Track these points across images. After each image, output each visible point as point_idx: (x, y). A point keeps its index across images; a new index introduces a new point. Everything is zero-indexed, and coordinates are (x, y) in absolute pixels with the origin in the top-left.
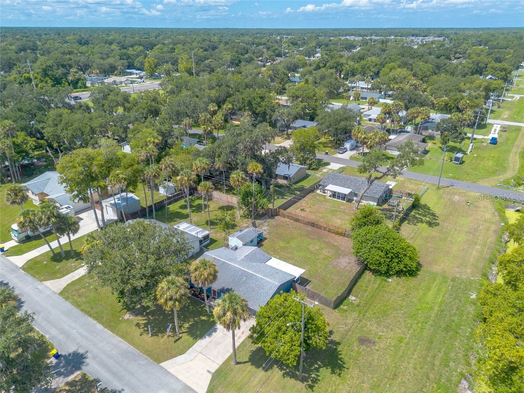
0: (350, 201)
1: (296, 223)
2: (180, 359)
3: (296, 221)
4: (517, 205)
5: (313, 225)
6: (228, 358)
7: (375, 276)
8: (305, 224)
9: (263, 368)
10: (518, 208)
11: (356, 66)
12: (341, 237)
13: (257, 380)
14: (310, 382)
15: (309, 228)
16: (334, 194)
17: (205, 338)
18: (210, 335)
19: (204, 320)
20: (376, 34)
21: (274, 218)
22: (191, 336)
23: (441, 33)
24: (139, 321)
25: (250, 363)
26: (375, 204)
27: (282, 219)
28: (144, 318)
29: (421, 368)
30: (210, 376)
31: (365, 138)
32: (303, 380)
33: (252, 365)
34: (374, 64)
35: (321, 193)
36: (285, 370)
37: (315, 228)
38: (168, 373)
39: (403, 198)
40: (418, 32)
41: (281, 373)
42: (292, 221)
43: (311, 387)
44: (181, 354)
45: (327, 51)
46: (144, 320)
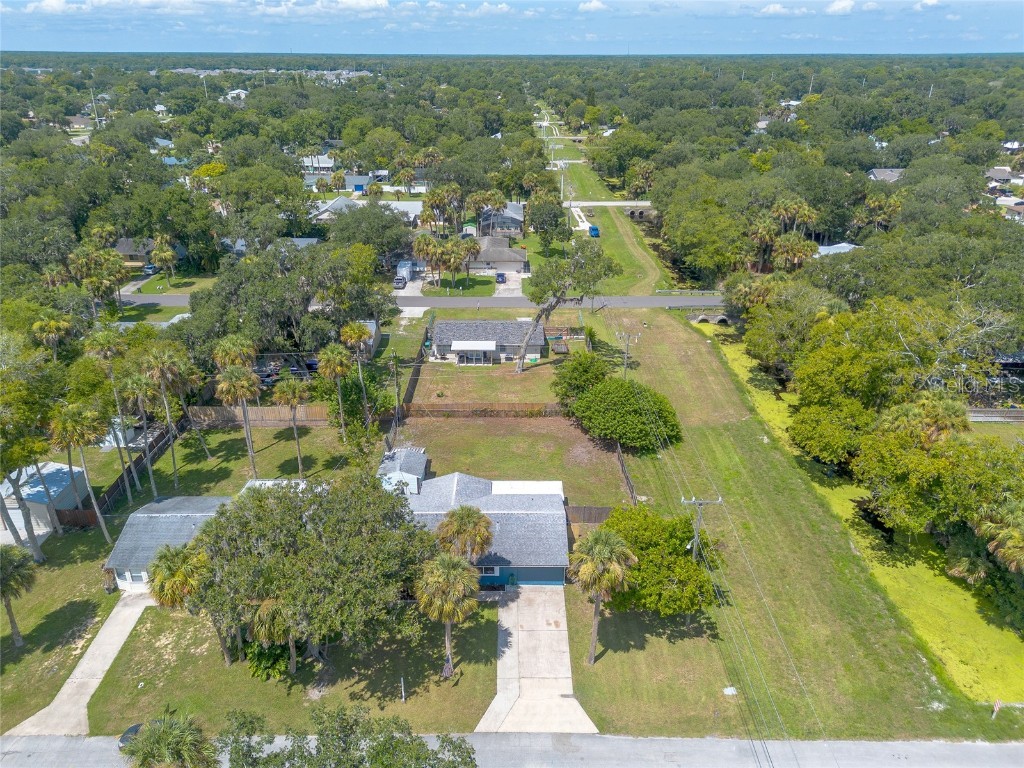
0: (497, 361)
1: (450, 419)
2: (497, 704)
3: (449, 416)
4: (697, 313)
5: (484, 413)
6: (572, 661)
7: (640, 457)
8: (467, 417)
9: (635, 647)
10: (701, 317)
11: (286, 127)
12: (540, 419)
13: (643, 667)
14: (709, 632)
15: (480, 421)
16: (464, 356)
17: (503, 652)
18: (507, 644)
19: (470, 628)
20: (236, 63)
21: (405, 424)
22: (476, 662)
23: (358, 62)
24: (351, 690)
25: (610, 652)
26: (538, 356)
27: (421, 420)
28: (353, 681)
29: (801, 548)
30: (575, 703)
31: (443, 253)
32: (699, 633)
33: (615, 652)
34: (317, 122)
35: (439, 361)
36: (664, 633)
37: (489, 419)
38: (505, 735)
39: (564, 338)
40: (316, 62)
41: (664, 640)
42: (441, 419)
43: (715, 636)
44: (492, 698)
45: (178, 98)
46: (357, 683)
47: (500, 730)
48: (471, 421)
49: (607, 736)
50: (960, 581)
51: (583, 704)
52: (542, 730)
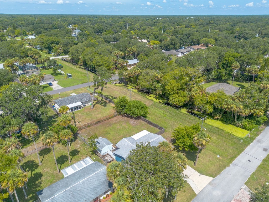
1: (90, 127)
5: (99, 122)
6: (192, 168)
12: (113, 118)
30: (202, 175)
37: (101, 123)
38: (202, 191)
42: (88, 128)
47: (200, 191)
48: (97, 126)
49: (216, 178)
50: (217, 119)
51: (204, 175)
52: (206, 185)
